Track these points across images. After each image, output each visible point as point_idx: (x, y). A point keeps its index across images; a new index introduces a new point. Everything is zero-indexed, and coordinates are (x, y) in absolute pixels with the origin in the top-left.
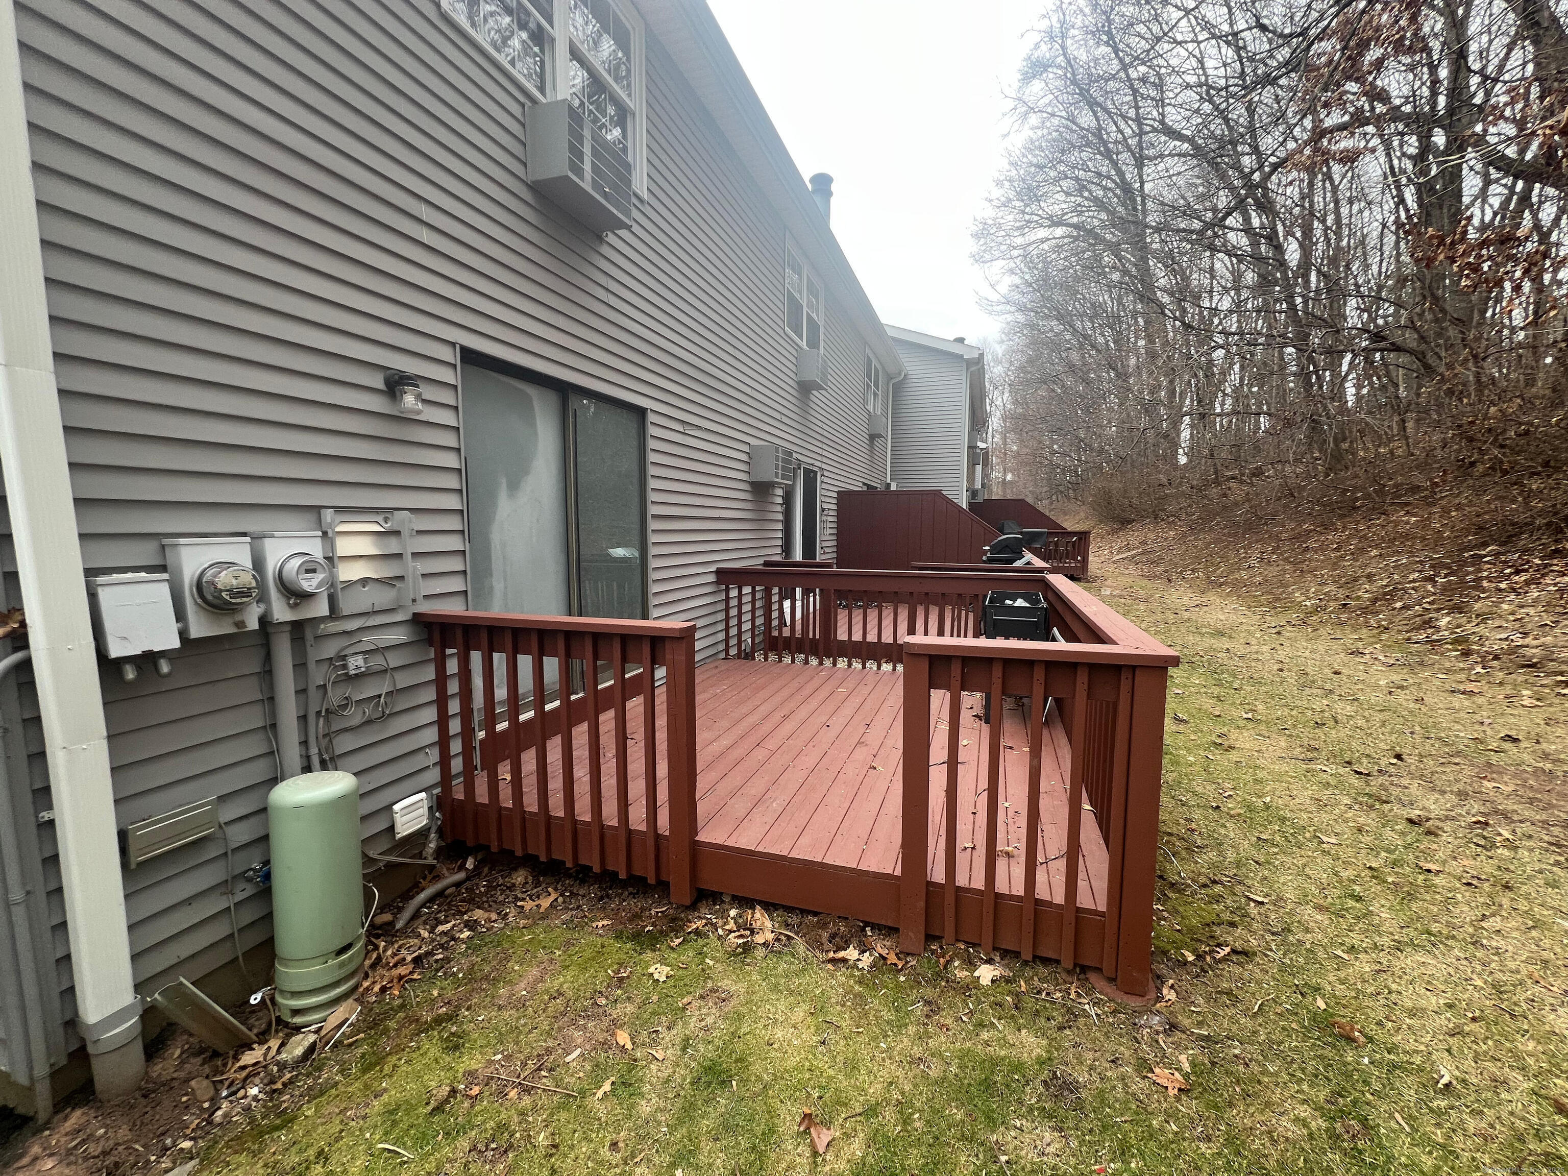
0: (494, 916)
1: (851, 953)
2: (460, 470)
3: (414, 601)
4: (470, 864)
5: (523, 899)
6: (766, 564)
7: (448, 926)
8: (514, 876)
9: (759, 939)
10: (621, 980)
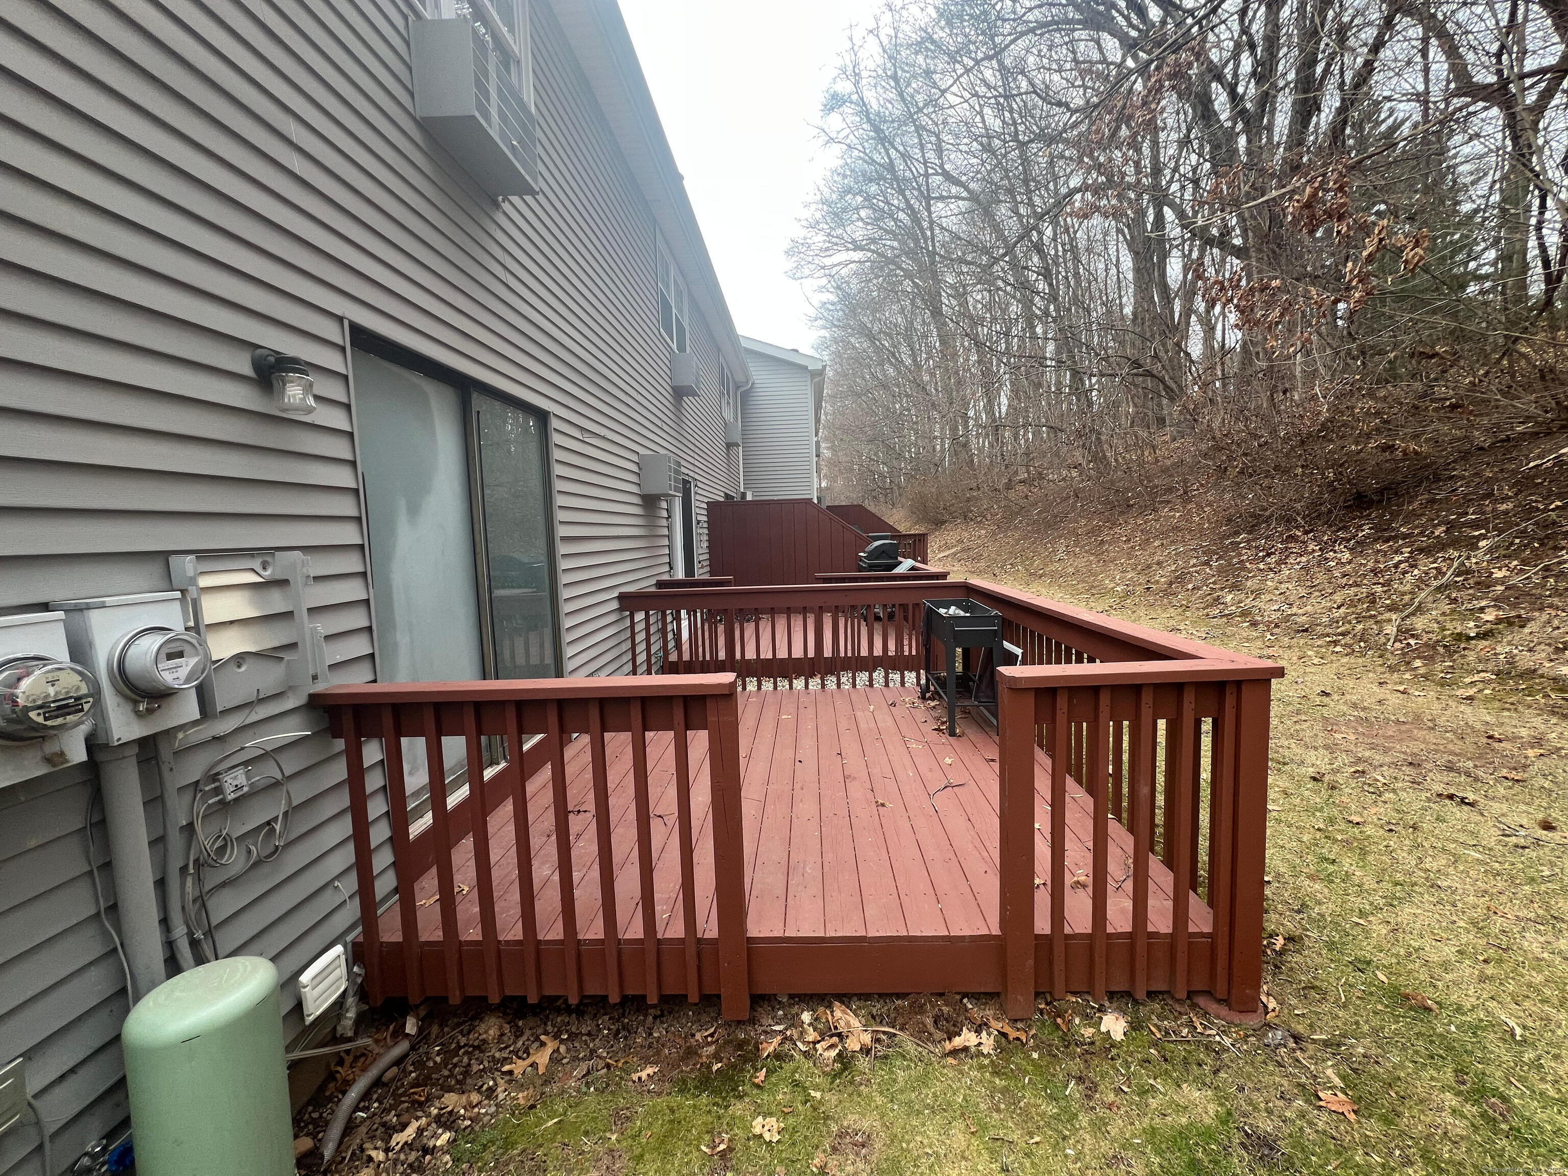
0: (475, 1098)
1: (967, 1038)
2: (356, 491)
3: (315, 677)
4: (411, 1027)
5: (505, 1060)
6: (660, 584)
7: (410, 1132)
8: (482, 1027)
9: (853, 1045)
10: (723, 1155)
